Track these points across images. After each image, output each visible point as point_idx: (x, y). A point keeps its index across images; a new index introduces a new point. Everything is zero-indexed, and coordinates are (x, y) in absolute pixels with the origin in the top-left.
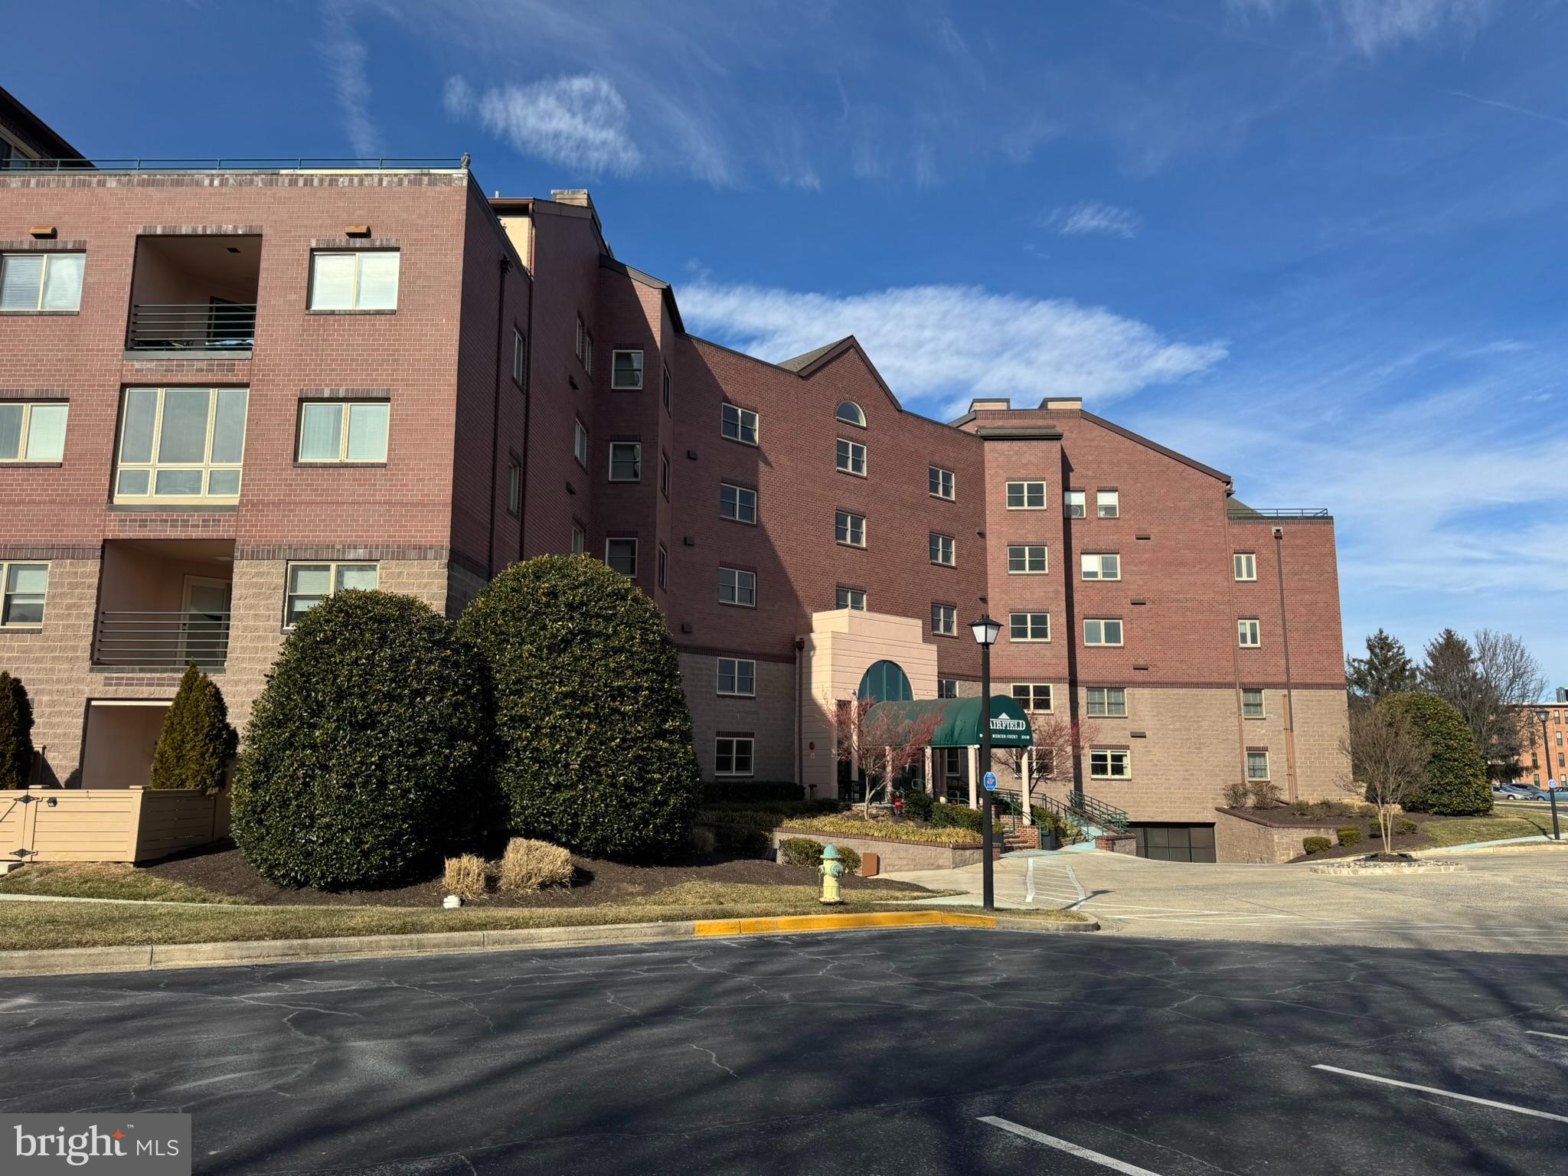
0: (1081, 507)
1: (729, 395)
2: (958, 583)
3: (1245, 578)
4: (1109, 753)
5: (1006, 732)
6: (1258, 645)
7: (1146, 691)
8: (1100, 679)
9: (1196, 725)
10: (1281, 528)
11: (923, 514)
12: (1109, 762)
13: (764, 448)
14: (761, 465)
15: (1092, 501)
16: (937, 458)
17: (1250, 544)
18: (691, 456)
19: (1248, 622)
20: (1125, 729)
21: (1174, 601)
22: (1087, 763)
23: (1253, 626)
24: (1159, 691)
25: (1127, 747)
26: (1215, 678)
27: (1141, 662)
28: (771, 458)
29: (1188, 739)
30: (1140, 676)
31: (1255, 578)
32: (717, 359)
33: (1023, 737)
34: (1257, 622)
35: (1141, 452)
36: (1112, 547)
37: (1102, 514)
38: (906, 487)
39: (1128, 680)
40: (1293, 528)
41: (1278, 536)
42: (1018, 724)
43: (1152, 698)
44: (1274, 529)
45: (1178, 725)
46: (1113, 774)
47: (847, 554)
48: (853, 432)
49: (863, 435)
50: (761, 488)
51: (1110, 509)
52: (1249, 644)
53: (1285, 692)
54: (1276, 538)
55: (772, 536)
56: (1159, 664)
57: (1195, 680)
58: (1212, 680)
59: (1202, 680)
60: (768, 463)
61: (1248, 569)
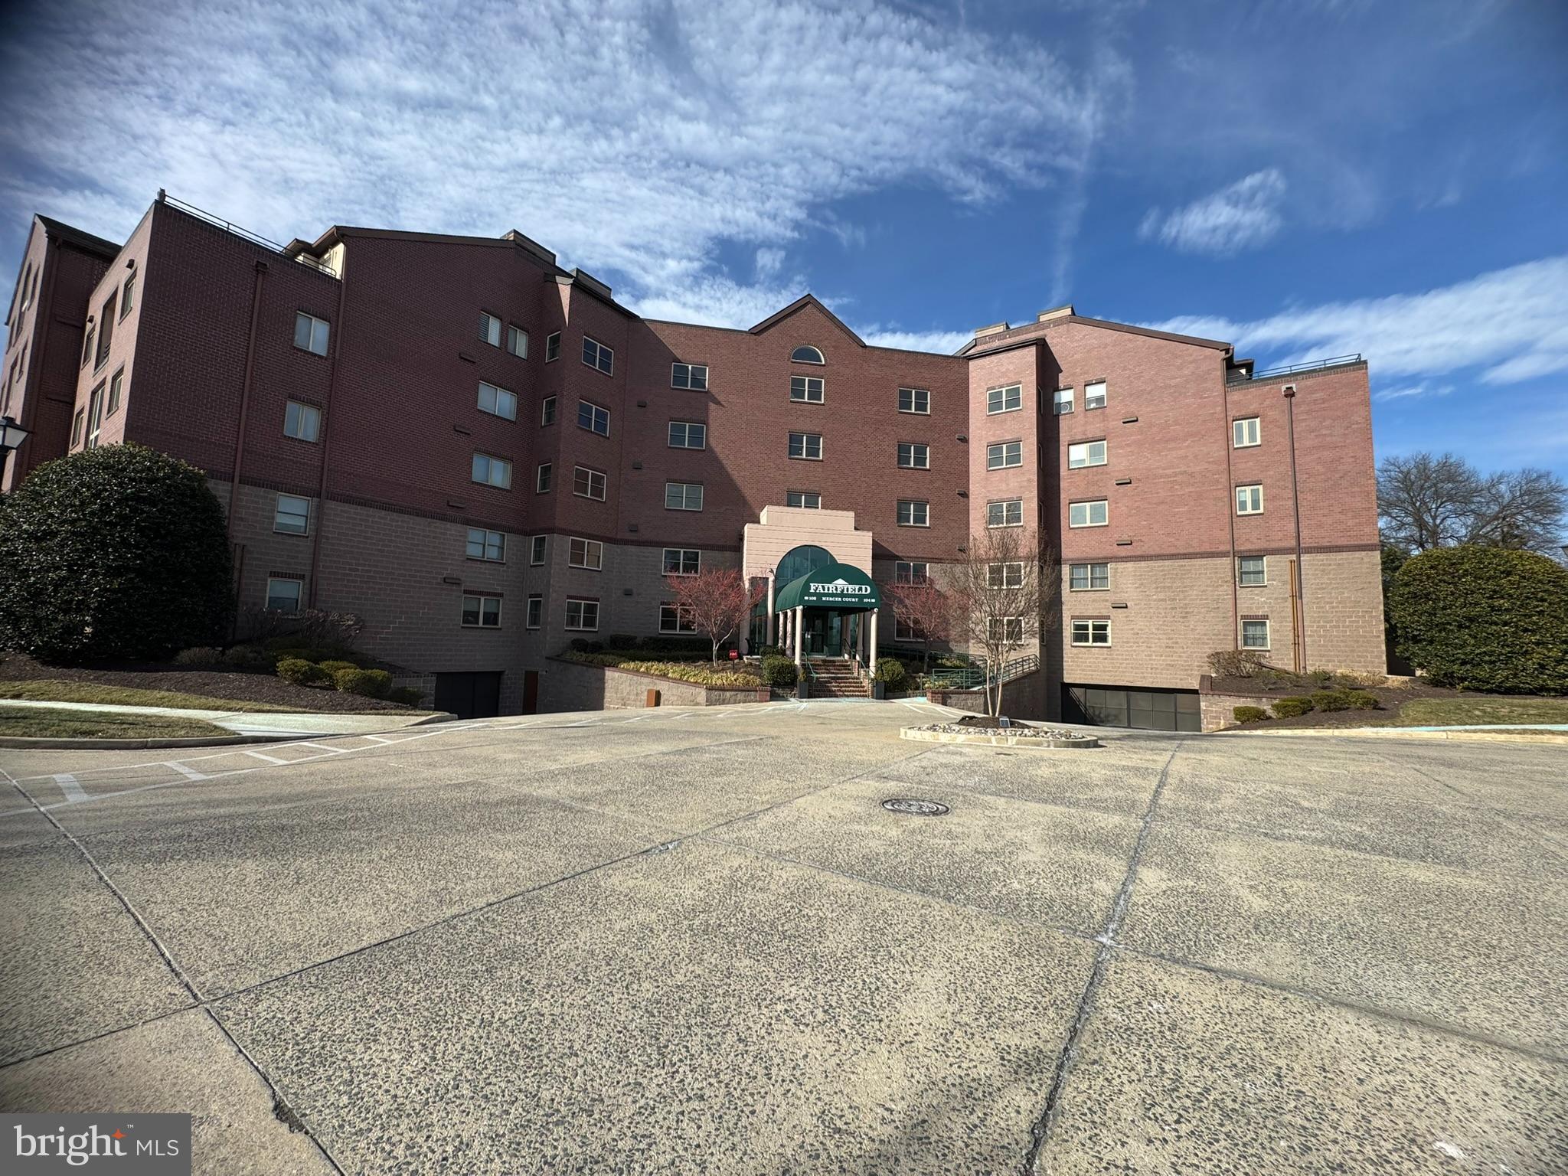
0: (1070, 403)
1: (679, 357)
2: (932, 482)
3: (1246, 443)
4: (1090, 623)
5: (842, 595)
6: (1261, 511)
7: (1130, 565)
8: (1084, 555)
9: (1182, 595)
10: (1294, 386)
11: (890, 428)
12: (1090, 631)
13: (714, 391)
14: (712, 406)
15: (1081, 396)
16: (908, 381)
17: (1253, 408)
18: (642, 406)
19: (1248, 489)
20: (1107, 601)
21: (1161, 477)
22: (1068, 631)
23: (1255, 493)
24: (1143, 564)
25: (1108, 618)
26: (1206, 548)
27: (1125, 538)
28: (721, 398)
29: (1172, 609)
30: (1123, 551)
31: (1259, 442)
32: (667, 332)
33: (866, 600)
34: (1261, 487)
35: (1130, 340)
36: (1099, 434)
37: (1093, 405)
38: (869, 408)
39: (1110, 555)
40: (1310, 382)
41: (1290, 394)
42: (860, 589)
43: (1135, 571)
44: (1284, 388)
45: (1162, 596)
46: (1094, 641)
47: (800, 465)
48: (810, 370)
49: (821, 371)
50: (711, 422)
51: (1099, 400)
52: (1249, 511)
53: (1294, 557)
54: (1286, 396)
55: (721, 457)
56: (1143, 539)
57: (1182, 551)
58: (1203, 550)
59: (1191, 550)
60: (718, 403)
61: (1249, 433)
